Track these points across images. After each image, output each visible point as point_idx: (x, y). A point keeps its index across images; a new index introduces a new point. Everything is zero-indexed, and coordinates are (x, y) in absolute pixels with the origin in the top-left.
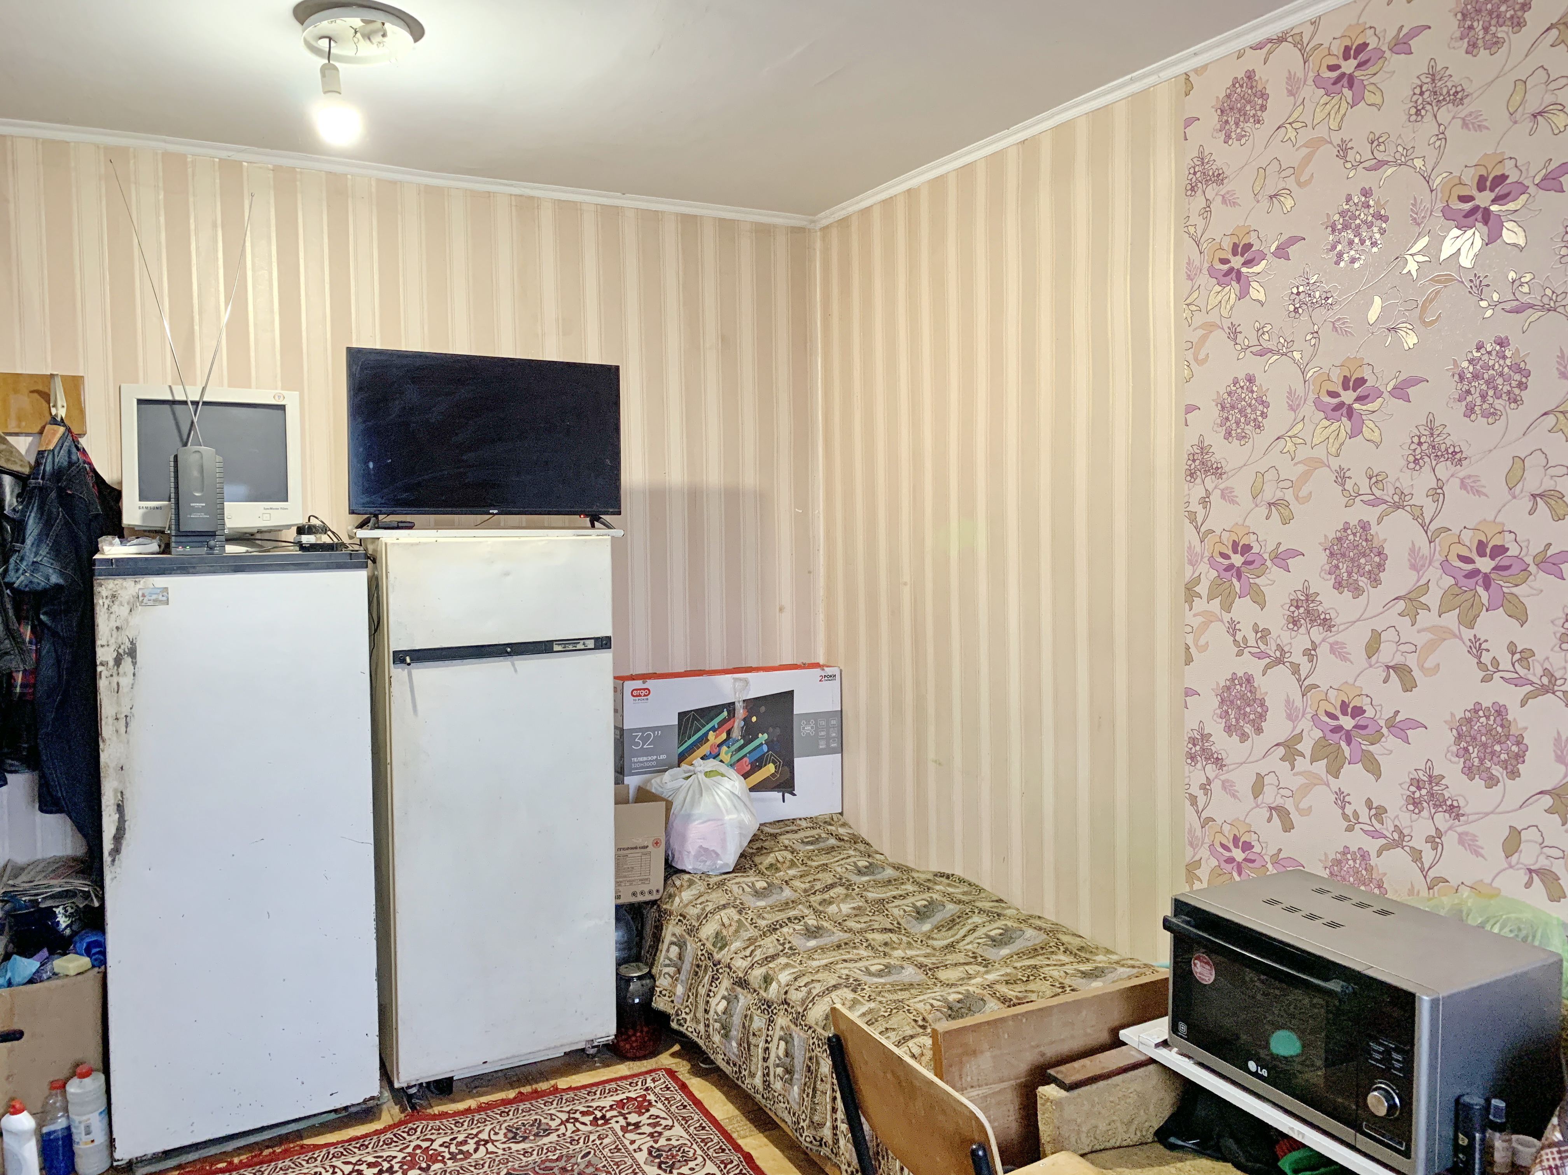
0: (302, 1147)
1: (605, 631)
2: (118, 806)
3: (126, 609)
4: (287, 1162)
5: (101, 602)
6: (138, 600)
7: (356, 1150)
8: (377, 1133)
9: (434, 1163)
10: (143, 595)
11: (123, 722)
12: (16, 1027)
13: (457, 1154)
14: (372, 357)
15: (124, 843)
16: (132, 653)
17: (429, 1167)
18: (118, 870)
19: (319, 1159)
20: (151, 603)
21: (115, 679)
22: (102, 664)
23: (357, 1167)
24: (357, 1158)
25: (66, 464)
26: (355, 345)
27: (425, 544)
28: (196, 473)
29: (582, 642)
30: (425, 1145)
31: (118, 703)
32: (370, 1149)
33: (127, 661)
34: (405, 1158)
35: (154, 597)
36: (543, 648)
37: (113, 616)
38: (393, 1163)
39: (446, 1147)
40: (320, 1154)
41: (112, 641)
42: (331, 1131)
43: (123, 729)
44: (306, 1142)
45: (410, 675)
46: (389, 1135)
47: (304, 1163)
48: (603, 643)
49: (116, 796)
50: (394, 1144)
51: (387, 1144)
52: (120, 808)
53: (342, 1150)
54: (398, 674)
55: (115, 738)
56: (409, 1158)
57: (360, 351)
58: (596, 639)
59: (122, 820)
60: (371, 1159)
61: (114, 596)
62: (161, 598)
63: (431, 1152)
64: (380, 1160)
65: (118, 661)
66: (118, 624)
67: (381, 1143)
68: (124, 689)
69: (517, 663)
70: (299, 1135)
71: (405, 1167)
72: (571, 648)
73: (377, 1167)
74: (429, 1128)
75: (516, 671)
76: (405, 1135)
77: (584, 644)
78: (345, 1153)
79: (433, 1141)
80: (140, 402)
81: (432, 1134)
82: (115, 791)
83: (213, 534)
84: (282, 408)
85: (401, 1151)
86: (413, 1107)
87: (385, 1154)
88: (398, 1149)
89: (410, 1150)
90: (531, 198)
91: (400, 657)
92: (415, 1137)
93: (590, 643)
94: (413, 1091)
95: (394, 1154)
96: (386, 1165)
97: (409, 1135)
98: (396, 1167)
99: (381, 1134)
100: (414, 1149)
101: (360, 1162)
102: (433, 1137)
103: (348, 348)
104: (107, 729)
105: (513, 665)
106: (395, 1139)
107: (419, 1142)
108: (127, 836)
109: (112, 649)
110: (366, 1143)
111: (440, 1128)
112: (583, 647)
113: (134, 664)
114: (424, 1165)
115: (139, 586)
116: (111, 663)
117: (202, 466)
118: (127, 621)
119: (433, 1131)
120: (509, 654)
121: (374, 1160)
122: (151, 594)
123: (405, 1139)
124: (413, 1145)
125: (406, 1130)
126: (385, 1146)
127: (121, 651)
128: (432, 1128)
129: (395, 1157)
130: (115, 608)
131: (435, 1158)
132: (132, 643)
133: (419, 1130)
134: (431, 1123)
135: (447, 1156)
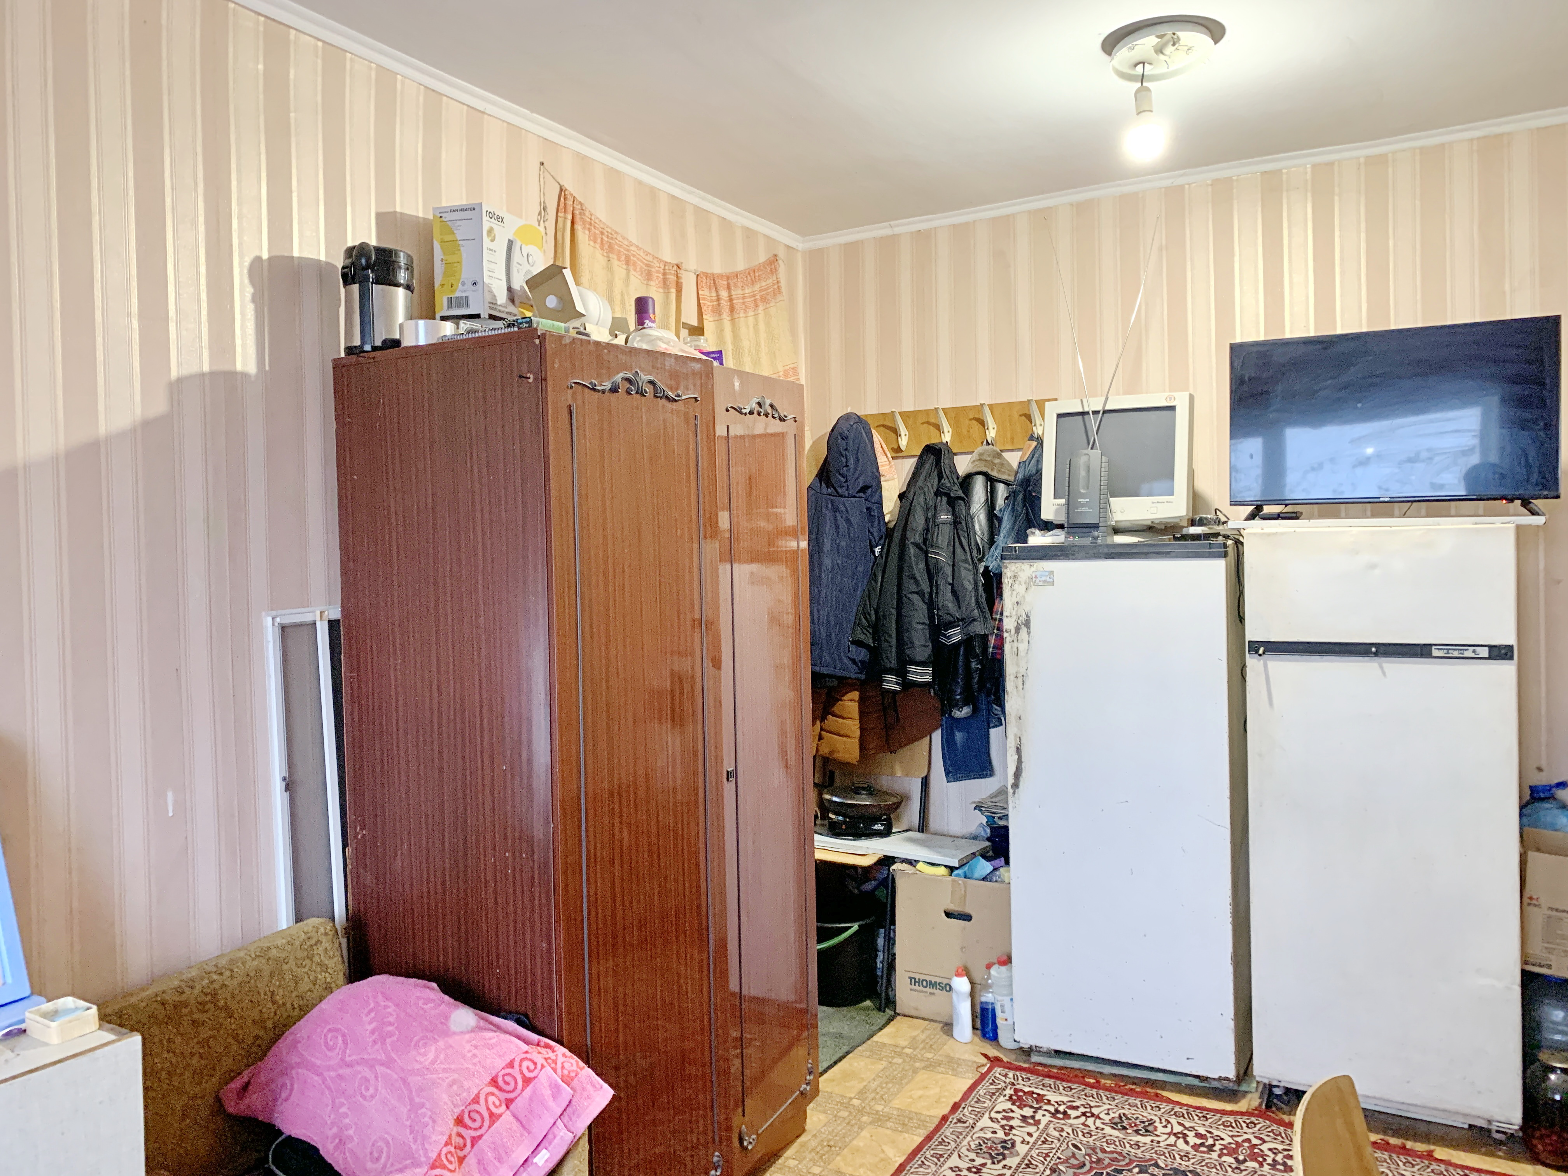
0: (1157, 1095)
1: (1509, 638)
2: (1017, 748)
3: (1024, 587)
4: (1138, 1102)
5: (1006, 581)
6: (1032, 581)
7: (1196, 1118)
8: (1224, 1112)
9: (1251, 1160)
10: (1036, 577)
11: (1020, 679)
12: (968, 910)
13: (1279, 1164)
14: (1254, 349)
15: (1021, 779)
16: (1027, 624)
17: (1245, 1161)
18: (1017, 802)
19: (1163, 1110)
20: (1041, 583)
21: (1015, 644)
22: (1007, 631)
23: (1186, 1132)
24: (1192, 1125)
25: (1034, 471)
26: (1238, 340)
27: (1282, 534)
28: (1083, 473)
29: (1471, 648)
30: (1255, 1141)
31: (1018, 665)
32: (1207, 1123)
33: (1024, 630)
34: (1230, 1143)
35: (1044, 578)
36: (1422, 651)
37: (1015, 593)
38: (1217, 1143)
39: (1274, 1153)
40: (1165, 1107)
41: (1014, 613)
42: (1191, 1094)
43: (1020, 686)
44: (1165, 1094)
45: (1265, 666)
46: (1231, 1119)
47: (1149, 1108)
48: (1500, 653)
49: (1016, 740)
50: (1230, 1128)
51: (1225, 1126)
52: (1018, 750)
53: (1185, 1112)
54: (1253, 663)
55: (1015, 692)
56: (1234, 1146)
57: (1241, 345)
58: (1491, 647)
59: (1020, 761)
60: (1202, 1131)
61: (1015, 577)
62: (1049, 580)
63: (1256, 1150)
64: (1208, 1135)
65: (1018, 630)
66: (1017, 600)
67: (1220, 1122)
68: (1022, 653)
69: (1384, 665)
70: (1163, 1085)
71: (1225, 1151)
72: (1456, 654)
73: (1202, 1139)
74: (1269, 1129)
75: (1384, 674)
76: (1244, 1125)
77: (1474, 651)
78: (1186, 1116)
79: (1264, 1142)
80: (1060, 416)
81: (1268, 1136)
82: (1016, 735)
83: (1096, 526)
84: (1172, 408)
85: (1232, 1137)
86: (1268, 1107)
87: (1216, 1133)
88: (1231, 1134)
89: (1239, 1140)
90: (1500, 136)
91: (1255, 647)
92: (1251, 1131)
93: (1484, 652)
94: (1278, 1091)
95: (1223, 1136)
96: (1210, 1141)
97: (1247, 1127)
98: (1217, 1147)
99: (1224, 1114)
100: (1244, 1141)
101: (1192, 1129)
102: (1266, 1139)
103: (1231, 344)
104: (1010, 684)
105: (1381, 667)
106: (1234, 1125)
107: (1251, 1137)
108: (1023, 774)
109: (1014, 618)
110: (1208, 1116)
111: (1280, 1134)
112: (1473, 655)
113: (1029, 633)
114: (1241, 1158)
115: (1033, 569)
116: (1013, 631)
117: (1089, 467)
118: (1024, 597)
119: (1271, 1134)
120: (1376, 654)
121: (1203, 1132)
122: (1041, 576)
123: (1242, 1128)
124: (1246, 1136)
125: (1248, 1121)
126: (1222, 1127)
127: (1020, 622)
128: (1272, 1131)
129: (1222, 1139)
130: (1016, 586)
131: (1256, 1156)
132: (1027, 616)
133: (1258, 1126)
134: (1275, 1127)
135: (1269, 1161)
